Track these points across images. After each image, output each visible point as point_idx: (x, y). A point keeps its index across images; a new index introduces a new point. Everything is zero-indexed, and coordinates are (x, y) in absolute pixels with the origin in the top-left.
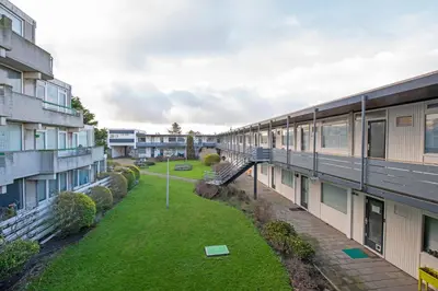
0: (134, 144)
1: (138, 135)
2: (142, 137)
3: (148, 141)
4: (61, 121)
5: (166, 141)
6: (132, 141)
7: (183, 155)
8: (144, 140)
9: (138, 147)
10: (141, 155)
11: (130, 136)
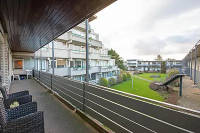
0: (136, 65)
1: (138, 61)
2: (140, 62)
3: (142, 64)
4: (104, 59)
5: (151, 64)
6: (136, 64)
7: (159, 71)
8: (140, 64)
9: (138, 66)
10: (139, 70)
11: (135, 62)
